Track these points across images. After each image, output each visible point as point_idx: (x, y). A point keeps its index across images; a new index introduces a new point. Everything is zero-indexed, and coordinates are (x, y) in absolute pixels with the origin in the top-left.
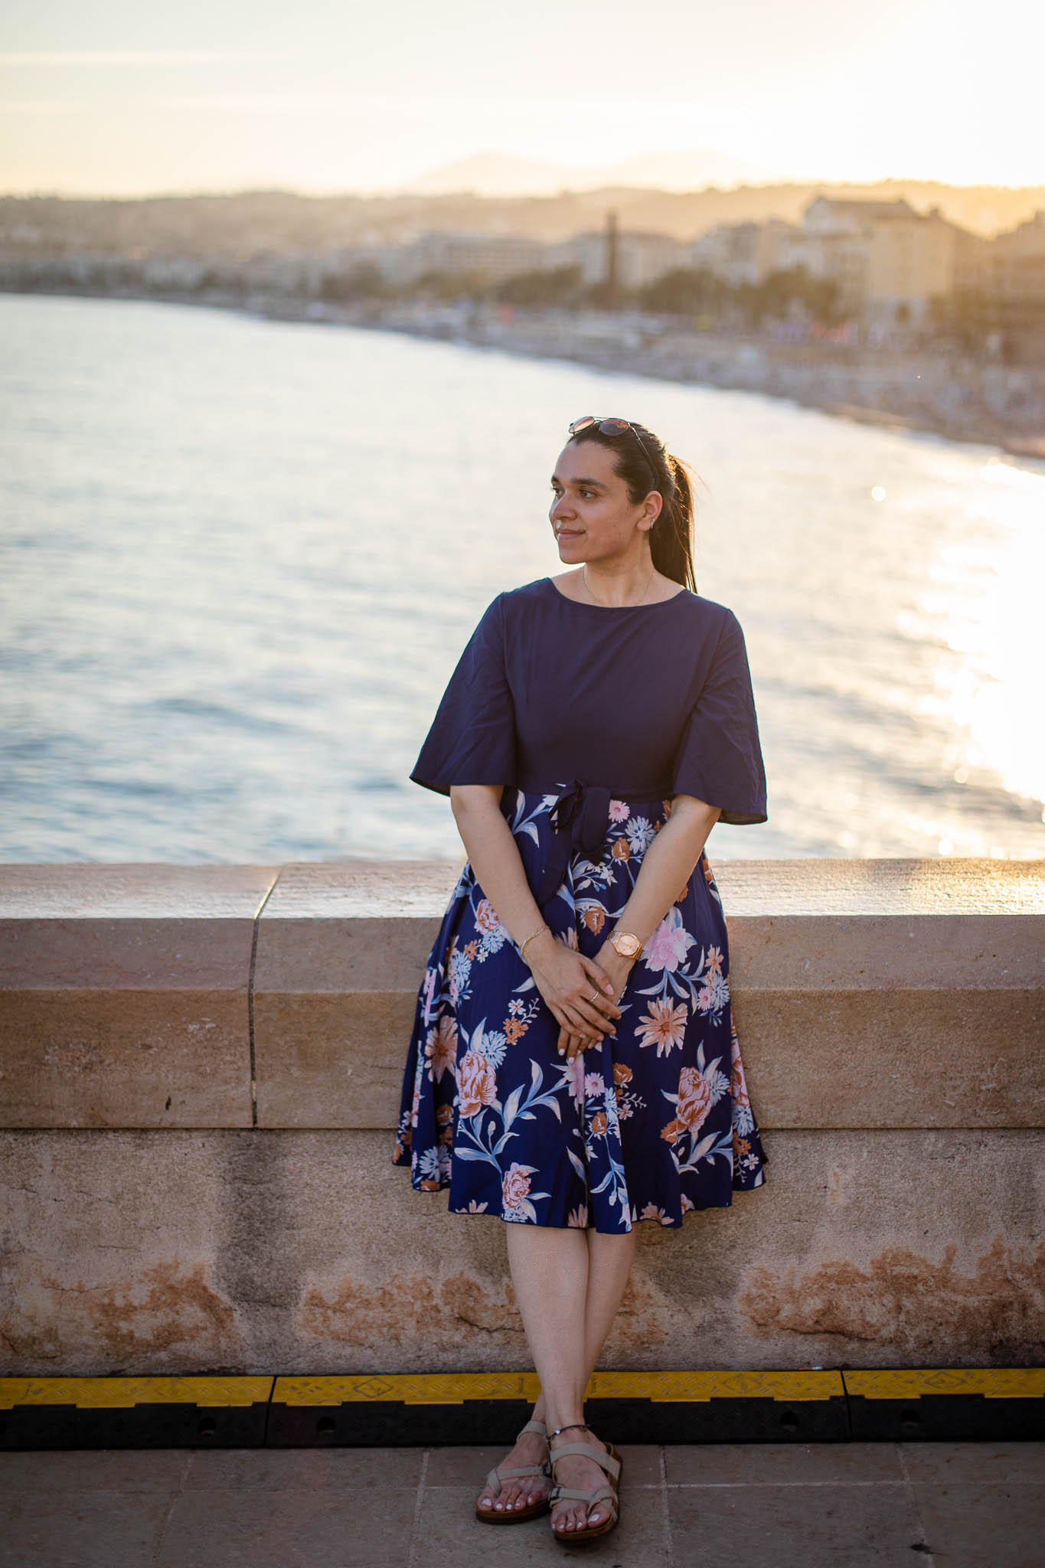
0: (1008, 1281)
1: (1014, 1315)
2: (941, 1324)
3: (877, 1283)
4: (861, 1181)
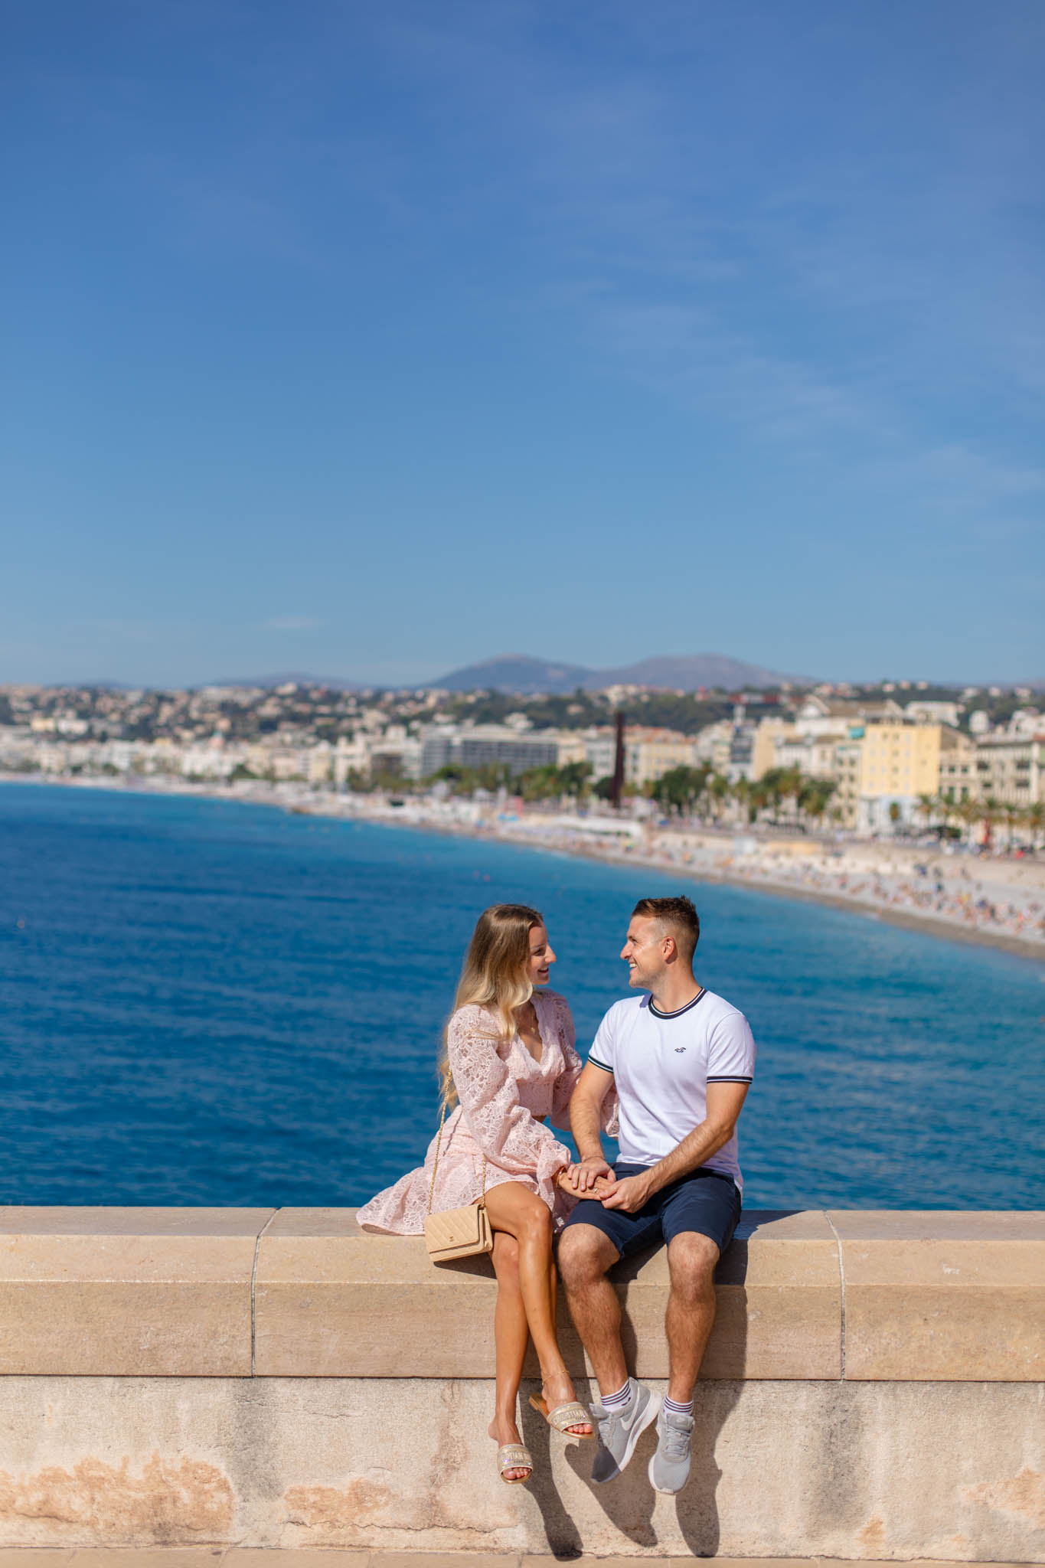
0: (163, 1482)
1: (168, 1506)
2: (120, 1512)
3: (77, 1482)
4: (67, 1411)
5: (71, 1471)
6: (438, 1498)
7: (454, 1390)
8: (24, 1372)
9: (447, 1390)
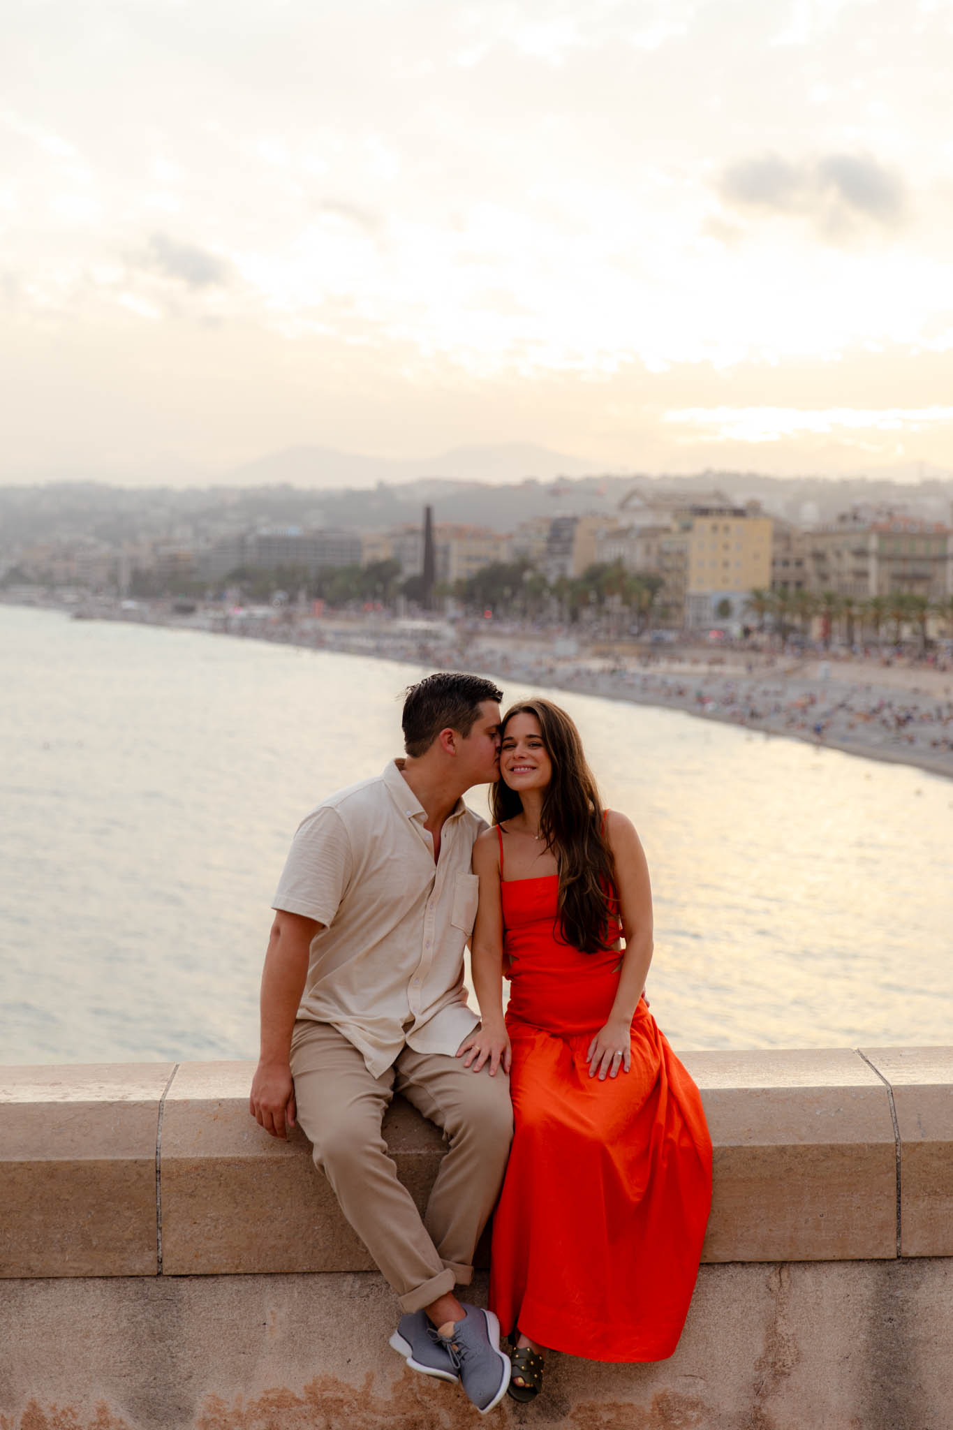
0: (419, 1402)
3: (310, 1406)
4: (294, 1318)
5: (300, 1394)
6: (764, 1411)
7: (782, 1276)
8: (240, 1270)
9: (773, 1276)
